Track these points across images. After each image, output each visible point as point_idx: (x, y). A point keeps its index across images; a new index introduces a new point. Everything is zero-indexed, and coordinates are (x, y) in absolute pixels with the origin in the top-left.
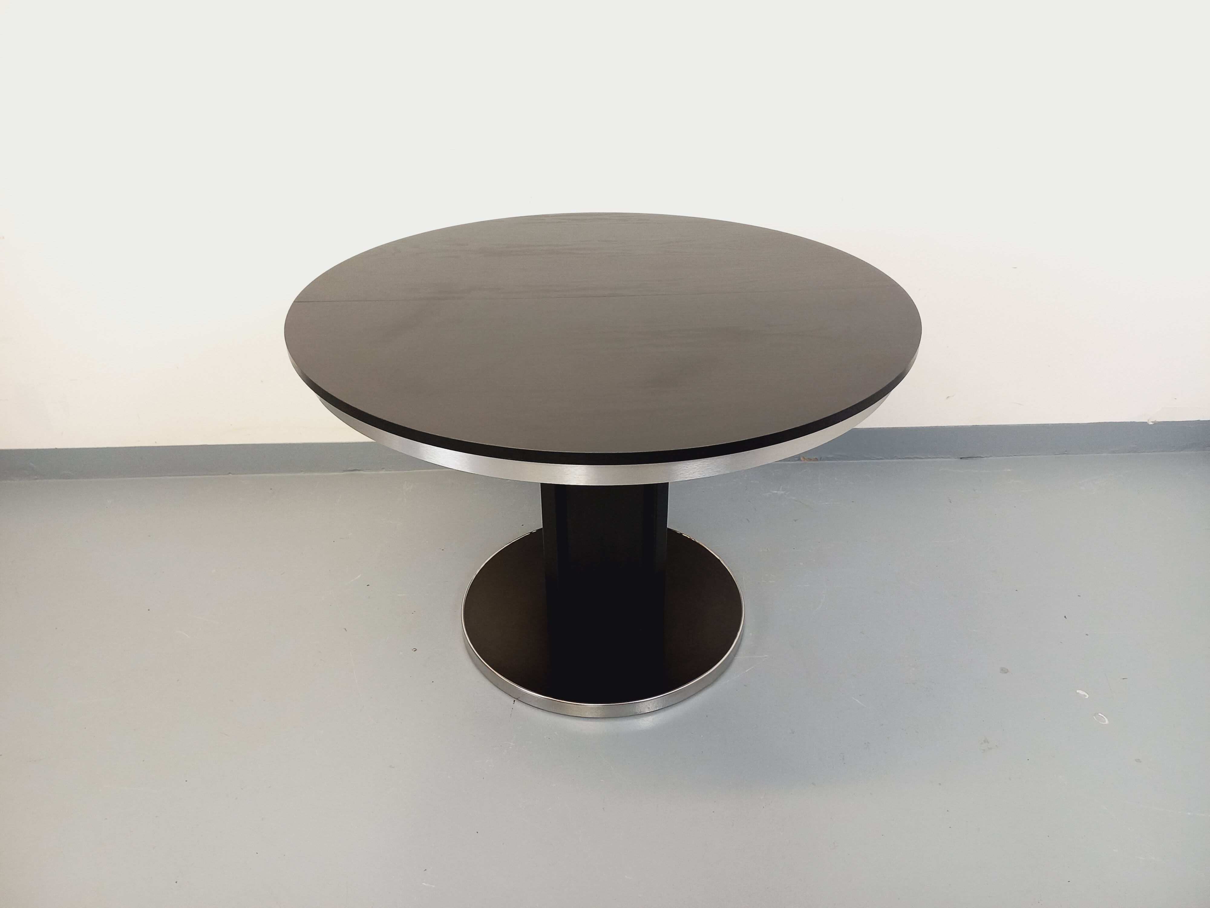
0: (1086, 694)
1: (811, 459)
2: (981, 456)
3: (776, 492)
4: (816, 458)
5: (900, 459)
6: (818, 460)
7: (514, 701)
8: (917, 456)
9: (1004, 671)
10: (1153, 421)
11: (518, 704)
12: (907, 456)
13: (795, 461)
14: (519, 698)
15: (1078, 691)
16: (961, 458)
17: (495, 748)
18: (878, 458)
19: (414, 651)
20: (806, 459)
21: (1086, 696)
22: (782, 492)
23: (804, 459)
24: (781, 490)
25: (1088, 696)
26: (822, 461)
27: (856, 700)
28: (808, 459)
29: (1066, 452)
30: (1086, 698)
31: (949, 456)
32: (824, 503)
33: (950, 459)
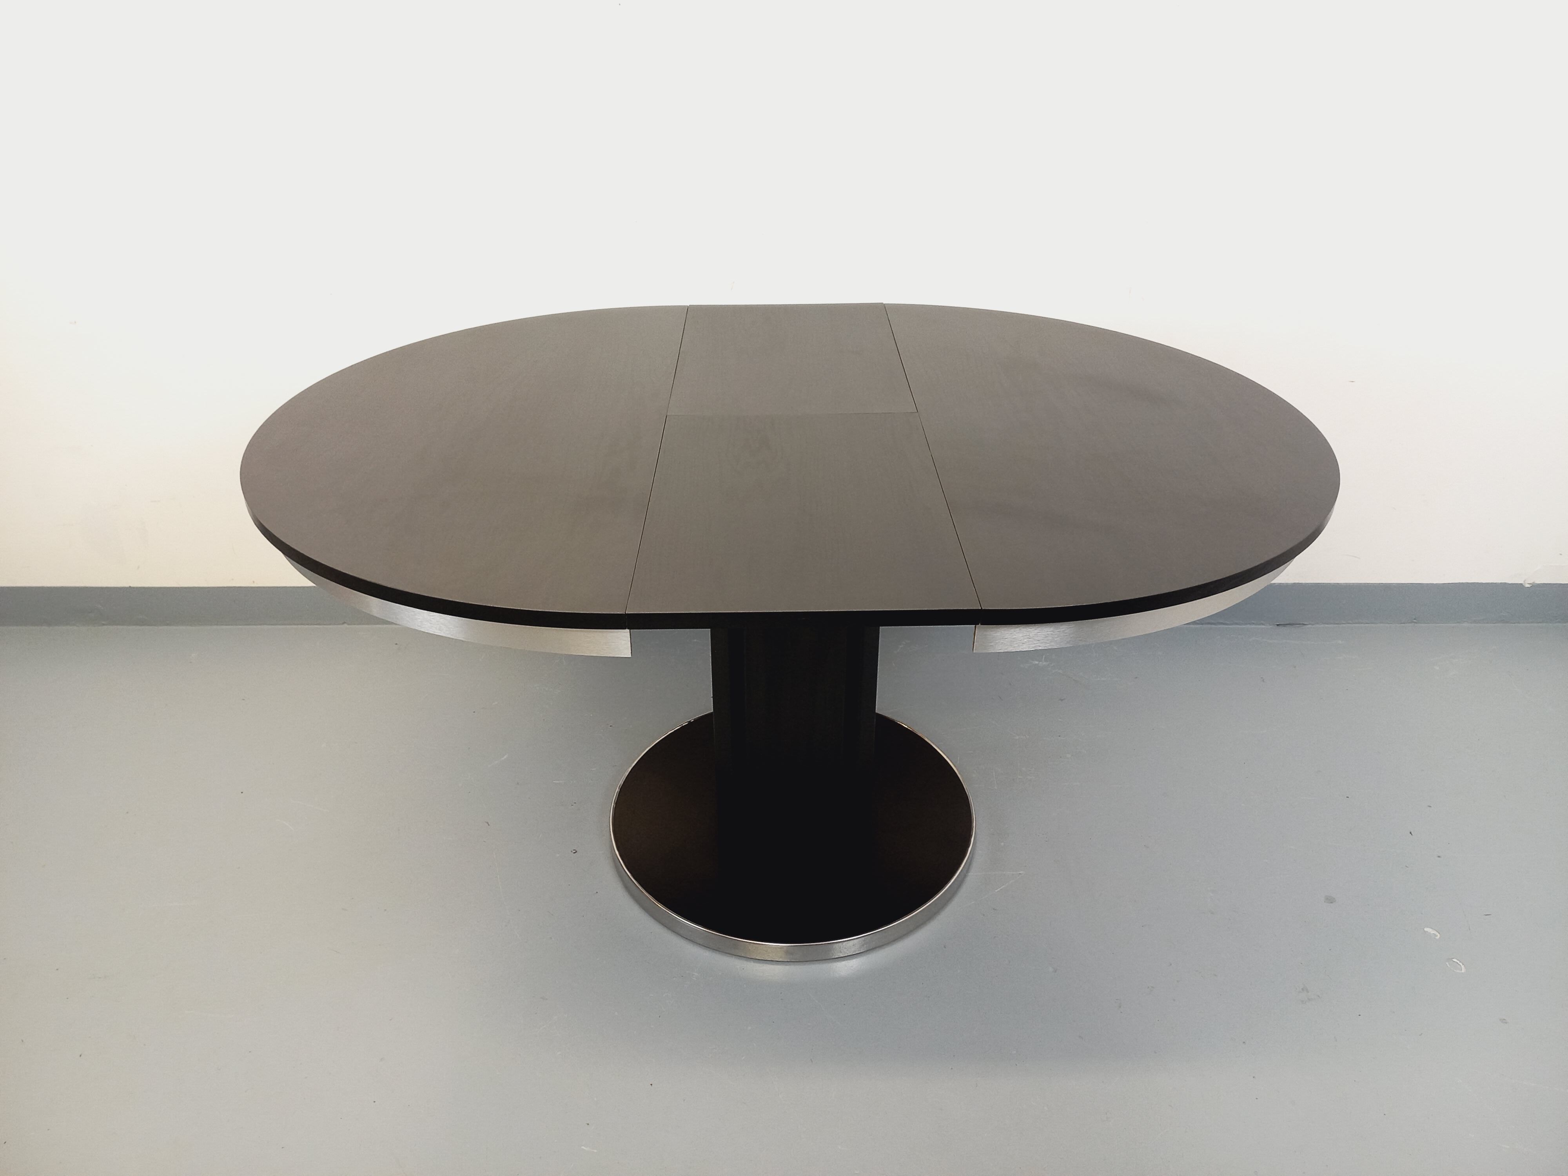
0: (1437, 934)
2: (1304, 623)
3: (1037, 663)
9: (1330, 900)
10: (1531, 582)
15: (1426, 929)
16: (1278, 625)
17: (674, 979)
19: (574, 853)
21: (1437, 936)
22: (1044, 663)
25: (1439, 935)
29: (1415, 621)
30: (1436, 938)
31: (1262, 622)
32: (1099, 679)
33: (1263, 626)
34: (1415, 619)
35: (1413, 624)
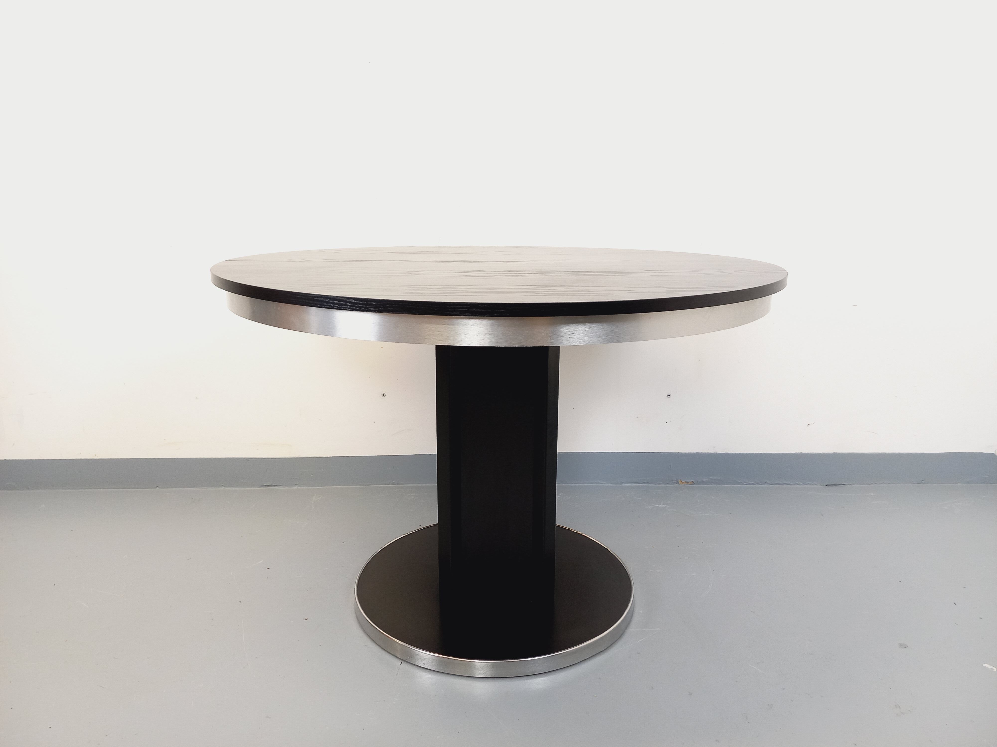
0: (994, 668)
1: (688, 483)
2: (845, 484)
3: (657, 505)
4: (692, 482)
5: (769, 484)
6: (694, 483)
7: (401, 662)
8: (786, 482)
9: (903, 646)
11: (405, 666)
12: (776, 482)
13: (674, 483)
14: (406, 660)
15: (984, 665)
16: (826, 485)
17: (378, 702)
18: (750, 483)
19: (305, 620)
20: (683, 482)
21: (994, 669)
22: (663, 506)
23: (682, 483)
24: (662, 504)
25: (995, 670)
26: (698, 484)
27: (753, 667)
28: (685, 482)
29: (923, 482)
30: (994, 670)
31: (815, 483)
32: (703, 514)
33: (815, 486)
34: (923, 481)
35: (922, 484)
